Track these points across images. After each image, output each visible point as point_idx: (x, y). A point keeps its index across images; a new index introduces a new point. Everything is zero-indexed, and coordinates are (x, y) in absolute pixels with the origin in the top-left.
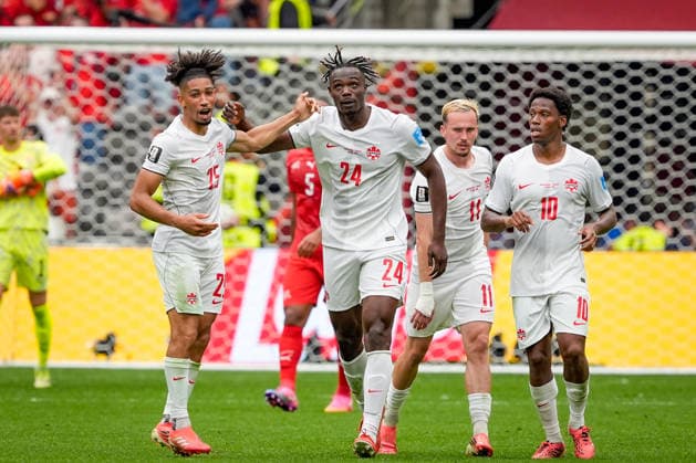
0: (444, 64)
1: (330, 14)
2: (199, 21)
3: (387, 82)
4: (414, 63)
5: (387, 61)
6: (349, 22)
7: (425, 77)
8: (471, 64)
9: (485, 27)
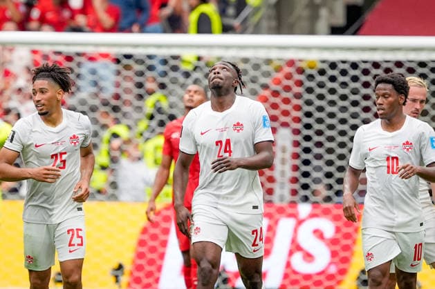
0: (323, 62)
1: (236, 23)
2: (135, 28)
3: (280, 75)
4: (300, 61)
5: (280, 60)
6: (251, 29)
7: (309, 71)
8: (344, 62)
9: (355, 33)
